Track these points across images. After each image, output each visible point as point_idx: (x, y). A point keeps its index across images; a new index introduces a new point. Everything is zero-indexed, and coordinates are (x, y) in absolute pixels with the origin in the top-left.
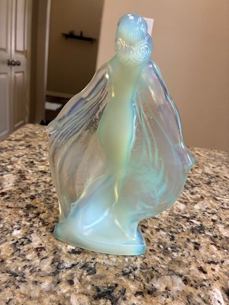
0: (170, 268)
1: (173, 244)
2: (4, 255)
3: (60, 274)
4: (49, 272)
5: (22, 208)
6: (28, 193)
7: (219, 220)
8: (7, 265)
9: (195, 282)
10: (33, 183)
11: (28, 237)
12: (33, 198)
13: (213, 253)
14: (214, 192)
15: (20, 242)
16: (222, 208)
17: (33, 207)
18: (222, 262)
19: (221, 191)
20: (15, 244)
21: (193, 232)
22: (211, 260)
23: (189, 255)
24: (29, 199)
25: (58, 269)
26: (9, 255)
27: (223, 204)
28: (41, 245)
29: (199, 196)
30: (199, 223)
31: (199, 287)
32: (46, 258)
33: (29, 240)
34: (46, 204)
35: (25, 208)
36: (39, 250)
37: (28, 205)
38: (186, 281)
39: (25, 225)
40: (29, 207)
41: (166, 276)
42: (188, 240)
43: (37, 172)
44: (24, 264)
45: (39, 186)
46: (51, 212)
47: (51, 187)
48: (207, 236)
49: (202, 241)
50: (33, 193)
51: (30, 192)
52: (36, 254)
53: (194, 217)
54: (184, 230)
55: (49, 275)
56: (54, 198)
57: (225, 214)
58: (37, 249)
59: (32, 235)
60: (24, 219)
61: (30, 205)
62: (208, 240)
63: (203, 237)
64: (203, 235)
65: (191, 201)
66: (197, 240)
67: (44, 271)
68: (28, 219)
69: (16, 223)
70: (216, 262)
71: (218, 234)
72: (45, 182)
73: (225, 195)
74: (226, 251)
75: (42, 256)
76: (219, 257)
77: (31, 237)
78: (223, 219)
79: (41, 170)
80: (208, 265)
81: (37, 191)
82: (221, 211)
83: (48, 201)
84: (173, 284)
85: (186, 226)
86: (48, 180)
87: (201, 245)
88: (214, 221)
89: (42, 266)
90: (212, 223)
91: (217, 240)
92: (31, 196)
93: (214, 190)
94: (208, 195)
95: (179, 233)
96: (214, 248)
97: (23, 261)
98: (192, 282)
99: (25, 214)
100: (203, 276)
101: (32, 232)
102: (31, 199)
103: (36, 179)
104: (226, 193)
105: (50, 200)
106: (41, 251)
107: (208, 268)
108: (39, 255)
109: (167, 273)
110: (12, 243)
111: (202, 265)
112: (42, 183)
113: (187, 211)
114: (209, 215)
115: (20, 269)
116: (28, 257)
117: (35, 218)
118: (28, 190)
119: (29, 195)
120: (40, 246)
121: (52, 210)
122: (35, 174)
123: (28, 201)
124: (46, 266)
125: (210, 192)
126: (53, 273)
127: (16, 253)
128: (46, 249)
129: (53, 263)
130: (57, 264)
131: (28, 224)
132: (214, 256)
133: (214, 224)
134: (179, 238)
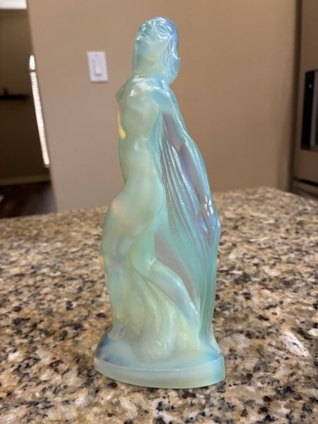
0: (227, 328)
1: (220, 303)
2: (8, 387)
3: (95, 382)
4: (79, 385)
5: (8, 326)
6: (8, 306)
7: (261, 263)
8: (18, 397)
9: (260, 332)
10: (10, 292)
11: (32, 355)
12: (18, 309)
13: (267, 298)
14: (245, 235)
15: (24, 366)
16: (261, 249)
17: (23, 319)
18: (281, 303)
19: (252, 232)
20: (18, 370)
21: (238, 284)
22: (267, 305)
23: (243, 307)
24: (14, 313)
25: (90, 377)
26: (15, 384)
27: (259, 244)
28: (55, 358)
29: (230, 244)
30: (241, 273)
31: (266, 336)
32: (68, 370)
33: (35, 359)
34: (41, 311)
35: (13, 325)
36: (54, 366)
37: (15, 320)
38: (249, 335)
39: (21, 344)
40: (17, 322)
41: (225, 338)
42: (236, 293)
43: (10, 278)
44: (41, 387)
45: (21, 293)
46: (51, 318)
47: (39, 289)
48: (255, 282)
49: (251, 289)
50: (16, 304)
51: (11, 304)
52: (52, 371)
53: (233, 268)
54: (227, 285)
55: (81, 388)
56: (48, 301)
57: (265, 255)
58: (51, 365)
59: (37, 352)
60: (16, 337)
61: (18, 319)
62: (257, 286)
63: (251, 284)
64: (250, 282)
65: (223, 252)
66: (245, 291)
67: (71, 386)
68: (23, 336)
69: (7, 346)
70: (274, 304)
71: (265, 277)
72: (28, 286)
74: (280, 290)
75: (62, 370)
76: (276, 299)
77: (36, 354)
78: (266, 260)
79: (14, 273)
80: (266, 311)
81: (20, 300)
82: (260, 252)
83: (41, 307)
84: (236, 343)
85: (227, 280)
86: (31, 282)
87: (252, 293)
88: (256, 265)
89: (67, 381)
90: (255, 268)
91: (267, 282)
92: (15, 308)
93: (244, 233)
94: (240, 240)
95: (222, 290)
96: (267, 292)
97: (38, 384)
98: (257, 334)
99: (16, 331)
100: (266, 324)
101: (35, 348)
102: (16, 311)
103: (13, 286)
105: (43, 304)
106: (57, 365)
107: (268, 313)
108: (56, 371)
109: (225, 334)
110: (12, 369)
111: (261, 313)
112: (25, 288)
113: (222, 264)
114: (248, 261)
115: (37, 395)
116: (43, 377)
117: (32, 331)
118: (8, 303)
119: (11, 308)
120: (54, 361)
121: (52, 315)
122: (9, 281)
123: (14, 315)
124: (73, 379)
125: (241, 237)
126: (85, 383)
127: (24, 379)
128: (64, 360)
129: (79, 373)
130: (85, 372)
131: (26, 341)
132: (270, 300)
133: (258, 268)
134: (224, 295)
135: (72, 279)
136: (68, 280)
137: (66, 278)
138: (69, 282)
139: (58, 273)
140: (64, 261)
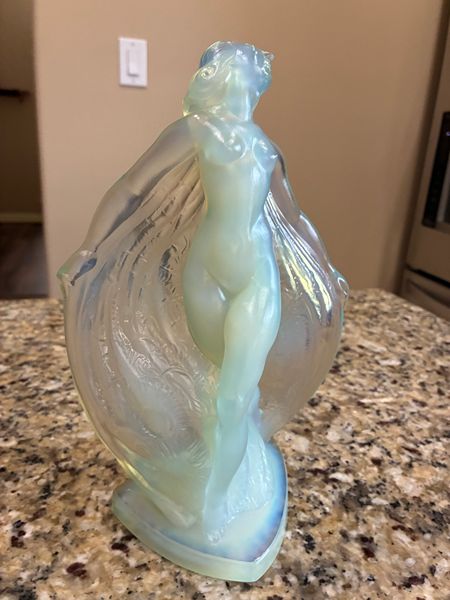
7: (386, 458)
13: (405, 555)
14: (352, 388)
16: (382, 423)
18: (433, 570)
21: (347, 509)
22: (407, 575)
23: (360, 579)
27: (378, 412)
29: (328, 406)
30: (349, 479)
42: (344, 535)
48: (378, 508)
49: (374, 526)
53: (336, 465)
54: (327, 509)
57: (391, 438)
62: (384, 520)
63: (372, 514)
64: (369, 508)
65: (317, 423)
66: (362, 530)
71: (398, 497)
73: (375, 390)
74: (428, 536)
76: (421, 559)
78: (394, 452)
80: (406, 591)
82: (381, 431)
85: (326, 496)
87: (376, 538)
88: (377, 462)
90: (375, 469)
91: (401, 512)
93: (352, 384)
94: (344, 398)
95: (319, 521)
96: (403, 538)
104: (376, 384)
113: (316, 453)
114: (362, 450)
125: (345, 391)
132: (411, 561)
133: (381, 471)
134: (323, 537)
135: (35, 460)
136: (27, 460)
137: (24, 455)
138: (29, 468)
139: (13, 443)
140: (29, 413)
